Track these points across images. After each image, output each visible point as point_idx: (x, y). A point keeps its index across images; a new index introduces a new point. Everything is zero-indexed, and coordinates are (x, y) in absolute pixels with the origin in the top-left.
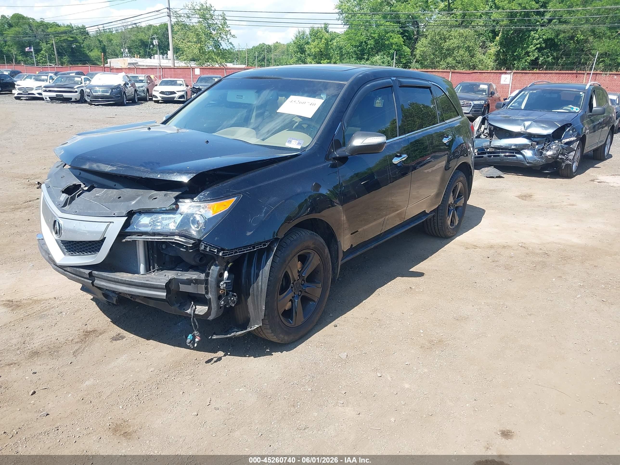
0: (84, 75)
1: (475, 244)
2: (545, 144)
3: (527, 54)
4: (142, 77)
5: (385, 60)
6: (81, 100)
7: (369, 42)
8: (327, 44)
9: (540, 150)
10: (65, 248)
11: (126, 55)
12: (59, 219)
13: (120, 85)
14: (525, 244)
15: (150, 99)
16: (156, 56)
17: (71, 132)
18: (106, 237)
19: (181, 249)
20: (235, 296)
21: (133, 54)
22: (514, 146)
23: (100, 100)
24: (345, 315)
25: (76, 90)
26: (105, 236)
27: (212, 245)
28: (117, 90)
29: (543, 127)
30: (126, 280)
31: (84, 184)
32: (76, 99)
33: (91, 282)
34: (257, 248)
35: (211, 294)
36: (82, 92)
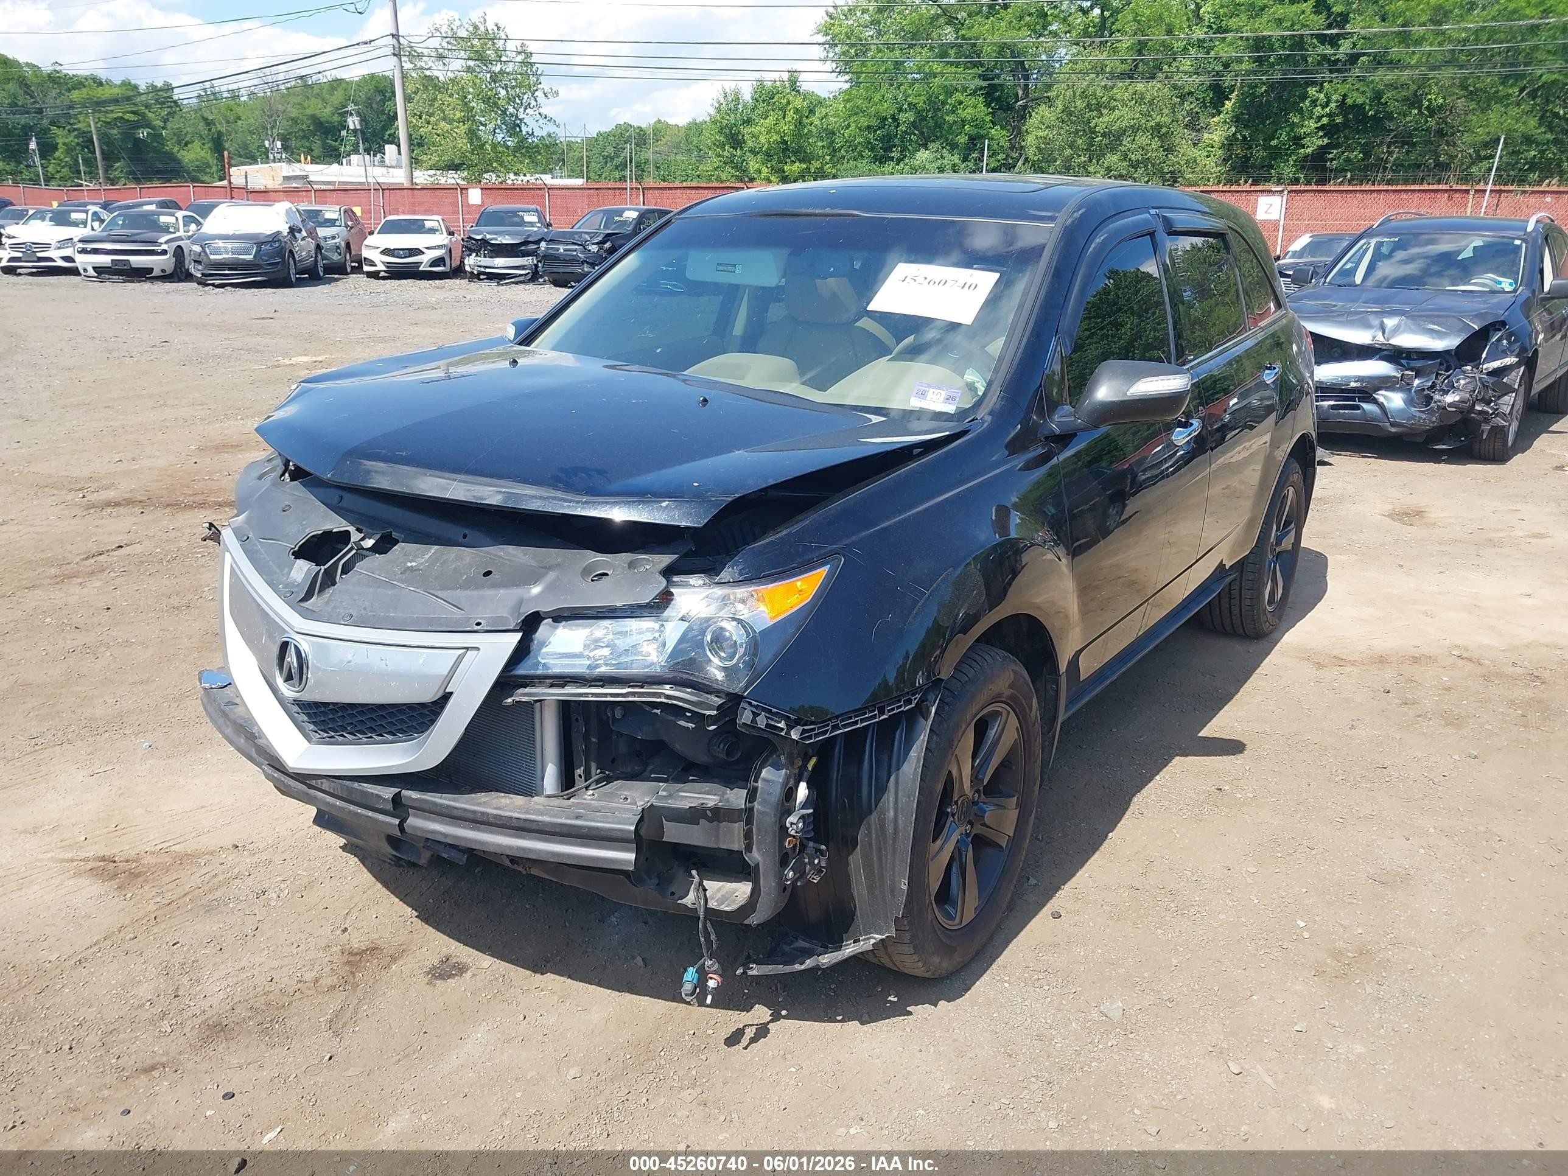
0: (181, 209)
1: (1336, 652)
2: (1437, 374)
3: (1298, 141)
4: (331, 212)
5: (946, 162)
6: (179, 274)
7: (902, 117)
8: (799, 124)
9: (1427, 392)
10: (306, 718)
11: (278, 156)
12: (297, 637)
13: (278, 233)
14: (1466, 649)
15: (353, 268)
16: (354, 158)
17: (166, 358)
18: (451, 693)
19: (682, 723)
20: (822, 853)
21: (293, 153)
22: (1356, 382)
23: (227, 272)
24: (1074, 879)
25: (164, 247)
26: (447, 691)
27: (774, 710)
28: (271, 246)
29: (1432, 330)
30: (511, 818)
31: (359, 530)
32: (163, 271)
33: (397, 821)
34: (889, 711)
35: (759, 850)
36: (179, 252)
